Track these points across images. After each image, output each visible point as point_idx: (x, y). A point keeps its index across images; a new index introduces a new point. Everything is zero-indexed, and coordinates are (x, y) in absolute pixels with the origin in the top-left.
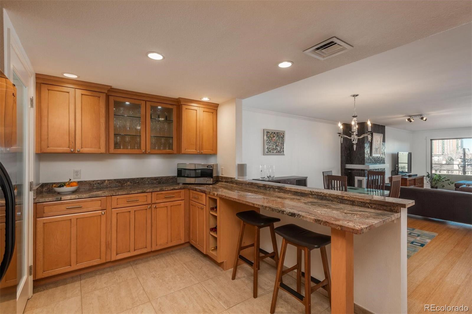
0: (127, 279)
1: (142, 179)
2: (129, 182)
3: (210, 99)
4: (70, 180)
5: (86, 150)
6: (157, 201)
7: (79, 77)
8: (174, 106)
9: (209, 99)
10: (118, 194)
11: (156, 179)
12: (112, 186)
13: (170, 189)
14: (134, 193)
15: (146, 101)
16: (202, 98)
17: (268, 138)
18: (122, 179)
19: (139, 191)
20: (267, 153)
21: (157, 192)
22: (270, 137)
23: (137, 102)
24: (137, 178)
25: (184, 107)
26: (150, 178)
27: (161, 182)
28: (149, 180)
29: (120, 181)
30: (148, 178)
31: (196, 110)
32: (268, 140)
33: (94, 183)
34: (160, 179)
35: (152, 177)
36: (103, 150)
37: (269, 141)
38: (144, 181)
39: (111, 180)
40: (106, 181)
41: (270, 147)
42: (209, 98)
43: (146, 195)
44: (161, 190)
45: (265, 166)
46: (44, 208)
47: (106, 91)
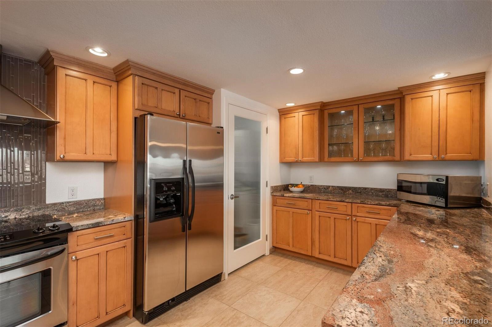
1: (365, 189)
2: (350, 191)
3: (449, 73)
4: (302, 183)
6: (358, 214)
8: (396, 100)
9: (447, 75)
10: (319, 199)
11: (381, 190)
12: (336, 192)
13: (373, 204)
14: (333, 200)
15: (358, 105)
16: (433, 76)
18: (344, 187)
19: (338, 199)
21: (358, 204)
23: (349, 109)
24: (359, 188)
25: (408, 98)
26: (374, 188)
28: (373, 191)
29: (343, 188)
30: (371, 188)
31: (432, 96)
33: (321, 188)
34: (387, 191)
35: (376, 188)
36: (317, 159)
38: (367, 191)
39: (334, 186)
40: (331, 187)
42: (446, 73)
43: (346, 205)
44: (362, 203)
47: (319, 108)
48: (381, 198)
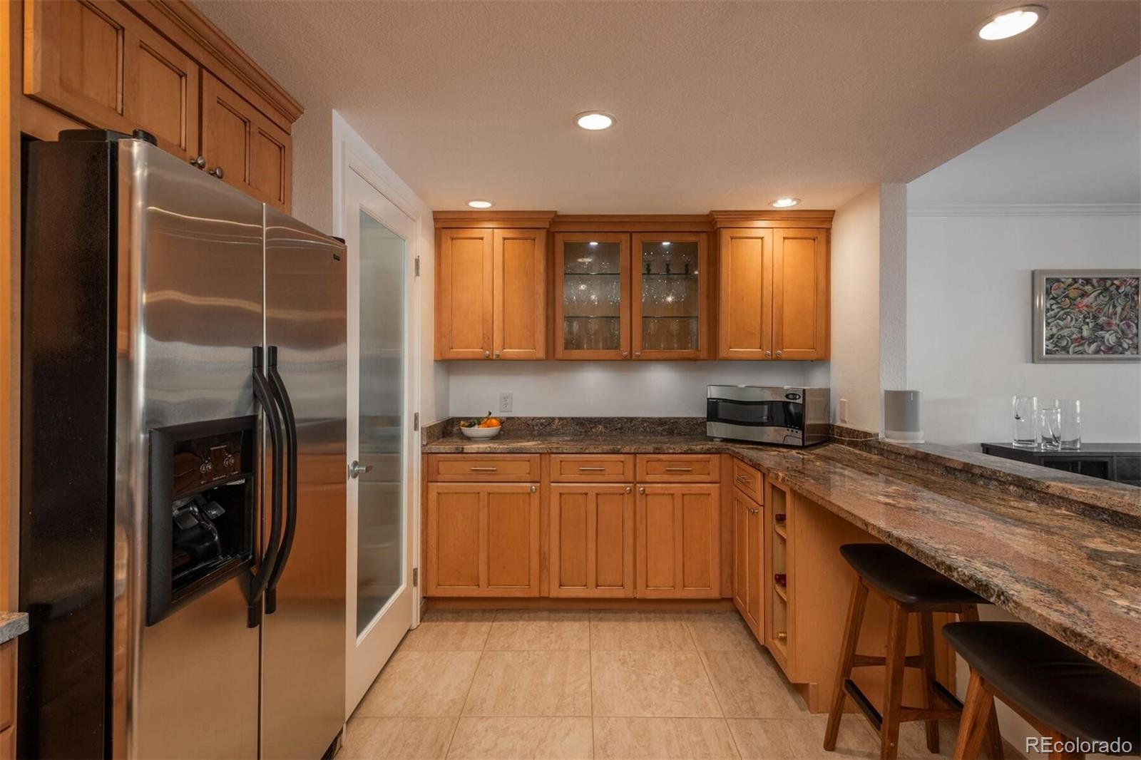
0: (569, 648)
1: (631, 420)
2: (601, 427)
3: (799, 200)
4: (490, 414)
5: (511, 352)
6: (648, 478)
7: (494, 204)
8: (701, 235)
9: (795, 203)
10: (560, 451)
11: (661, 422)
12: (567, 432)
13: (680, 451)
14: (595, 451)
15: (631, 233)
16: (775, 201)
17: (1053, 301)
18: (587, 418)
19: (606, 448)
20: (1047, 353)
21: (647, 456)
22: (1067, 296)
23: (611, 239)
24: (619, 418)
25: (726, 235)
26: (648, 418)
27: (675, 432)
28: (645, 425)
29: (584, 422)
30: (643, 418)
31: (762, 238)
32: (1054, 307)
33: (534, 422)
34: (672, 423)
35: (652, 418)
36: (541, 353)
37: (1056, 311)
38: (634, 426)
39: (565, 418)
40: (557, 421)
41: (1066, 332)
42: (796, 199)
43: (622, 460)
44: (657, 451)
45: (1035, 399)
46: (438, 465)
47: (547, 225)
48: (659, 438)
